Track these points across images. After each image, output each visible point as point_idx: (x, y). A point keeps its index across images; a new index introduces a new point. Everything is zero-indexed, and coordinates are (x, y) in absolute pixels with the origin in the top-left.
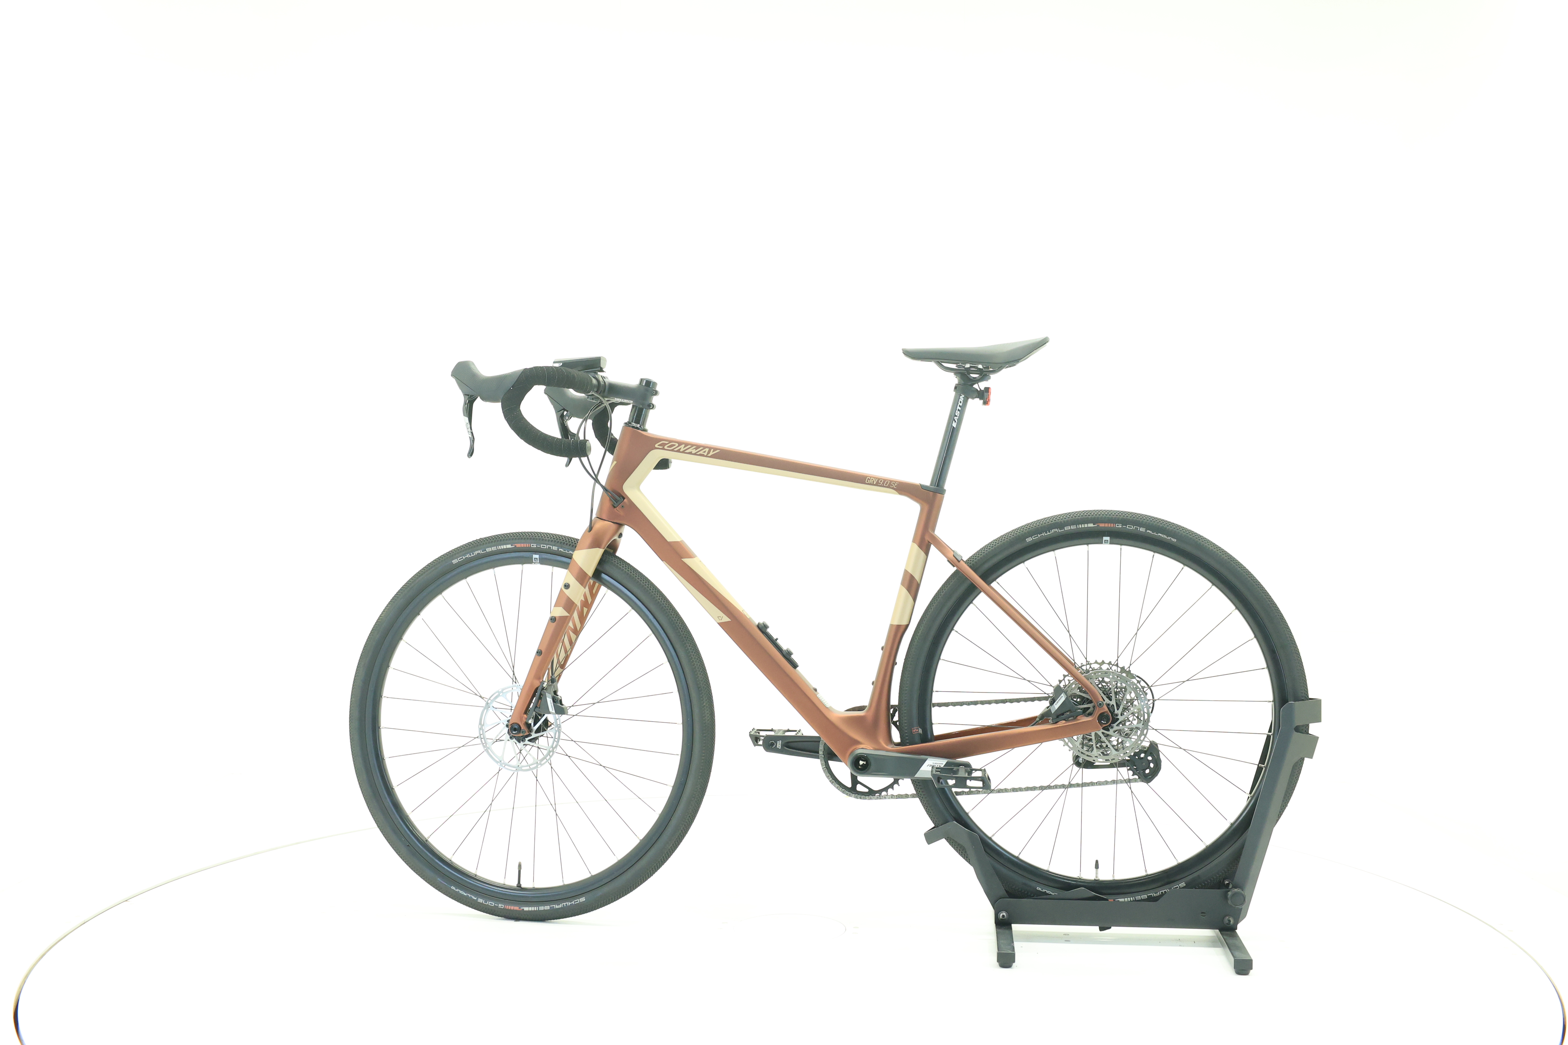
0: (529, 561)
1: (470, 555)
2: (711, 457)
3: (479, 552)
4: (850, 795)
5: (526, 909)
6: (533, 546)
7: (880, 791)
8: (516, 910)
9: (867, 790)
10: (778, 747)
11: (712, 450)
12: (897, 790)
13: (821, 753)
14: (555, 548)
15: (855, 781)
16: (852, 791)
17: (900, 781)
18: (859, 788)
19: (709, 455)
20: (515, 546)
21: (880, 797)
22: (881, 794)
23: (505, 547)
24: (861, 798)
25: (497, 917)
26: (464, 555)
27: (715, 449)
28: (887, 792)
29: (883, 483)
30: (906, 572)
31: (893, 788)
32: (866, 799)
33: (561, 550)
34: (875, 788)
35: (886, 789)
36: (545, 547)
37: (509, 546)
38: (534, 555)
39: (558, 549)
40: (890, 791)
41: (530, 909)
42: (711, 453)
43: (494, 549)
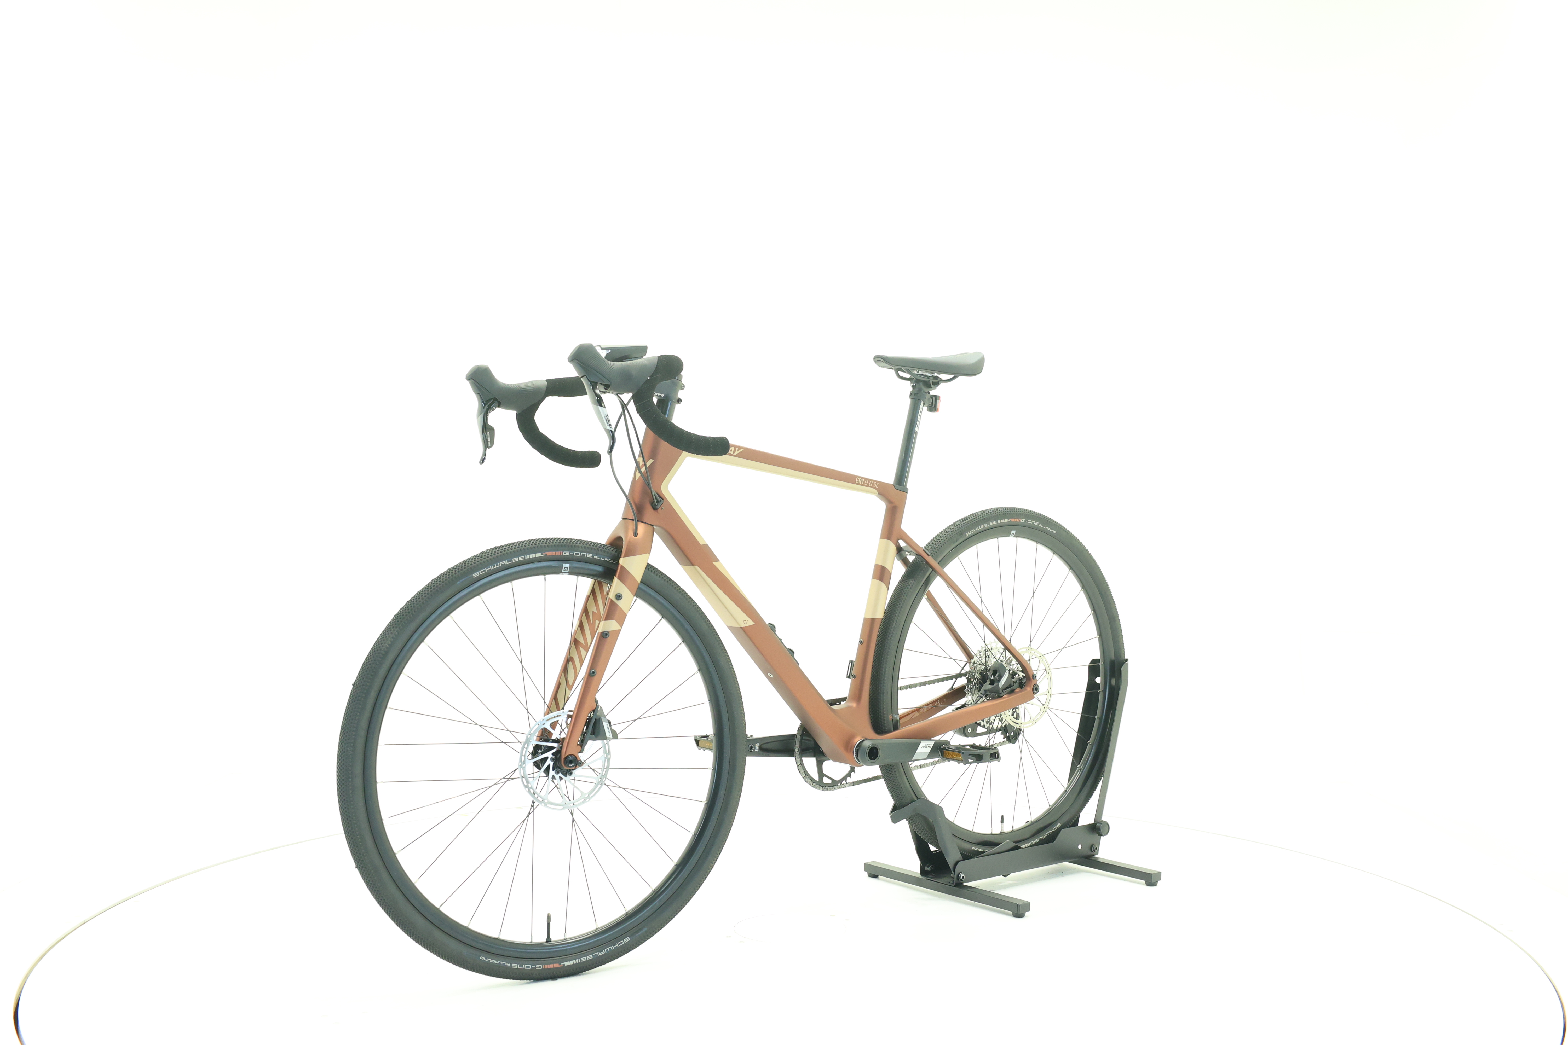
0: (557, 571)
1: (494, 566)
2: (737, 456)
3: (504, 562)
4: (819, 789)
5: (567, 964)
6: (565, 553)
7: (841, 781)
8: (556, 968)
9: (829, 781)
10: (756, 750)
11: (737, 449)
12: (854, 777)
13: (797, 750)
14: (589, 555)
15: (821, 774)
16: (819, 784)
17: (856, 769)
18: (826, 781)
19: (735, 454)
20: (546, 554)
21: (843, 786)
22: (841, 783)
23: (534, 556)
24: (827, 790)
25: (529, 981)
26: (487, 567)
27: (740, 448)
28: (846, 781)
29: (868, 484)
30: (876, 566)
31: (850, 776)
32: (831, 790)
33: (596, 557)
34: (837, 778)
35: (845, 778)
36: (578, 554)
37: (539, 555)
38: (564, 564)
39: (593, 557)
40: (849, 780)
41: (572, 963)
42: (737, 452)
43: (521, 558)
